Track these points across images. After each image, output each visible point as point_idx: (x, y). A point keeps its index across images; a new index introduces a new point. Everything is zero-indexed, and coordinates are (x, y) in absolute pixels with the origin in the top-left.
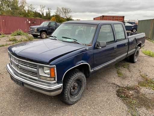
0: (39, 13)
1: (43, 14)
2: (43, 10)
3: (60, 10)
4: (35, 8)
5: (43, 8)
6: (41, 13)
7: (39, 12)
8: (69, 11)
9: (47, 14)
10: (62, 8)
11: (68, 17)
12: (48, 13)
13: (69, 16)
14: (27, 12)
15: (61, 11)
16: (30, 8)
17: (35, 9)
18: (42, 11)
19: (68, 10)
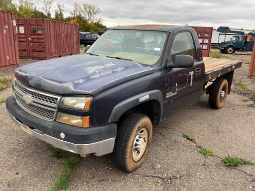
0: (42, 13)
1: (49, 15)
2: (48, 7)
3: (81, 8)
4: (33, 4)
5: (49, 4)
6: (45, 14)
7: (41, 11)
8: (97, 11)
9: (57, 15)
10: (84, 6)
11: (96, 22)
12: (59, 13)
13: (96, 20)
14: (18, 9)
15: (81, 11)
16: (24, 4)
17: (34, 6)
18: (48, 9)
19: (94, 9)
